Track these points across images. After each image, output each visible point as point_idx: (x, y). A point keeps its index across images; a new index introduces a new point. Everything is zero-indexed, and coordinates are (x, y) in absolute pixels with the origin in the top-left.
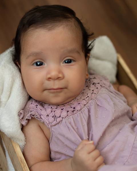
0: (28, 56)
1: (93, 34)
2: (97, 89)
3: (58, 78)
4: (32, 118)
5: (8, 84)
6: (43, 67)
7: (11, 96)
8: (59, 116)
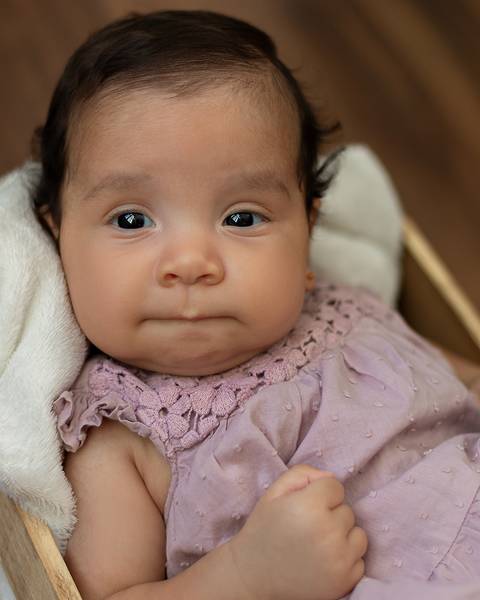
0: (95, 189)
1: (337, 127)
2: (345, 320)
3: (203, 278)
4: (104, 419)
5: (15, 292)
6: (148, 235)
7: (25, 340)
8: (205, 412)
